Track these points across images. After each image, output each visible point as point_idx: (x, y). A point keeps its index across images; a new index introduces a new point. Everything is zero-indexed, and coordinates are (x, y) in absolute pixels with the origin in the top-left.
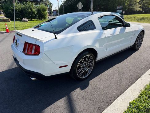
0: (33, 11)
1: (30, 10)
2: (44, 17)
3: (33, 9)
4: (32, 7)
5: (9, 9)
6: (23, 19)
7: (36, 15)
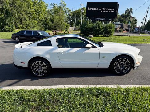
0: (100, 29)
1: (98, 28)
2: (110, 34)
3: (101, 27)
4: (100, 25)
5: (83, 28)
6: (90, 35)
7: (102, 32)
